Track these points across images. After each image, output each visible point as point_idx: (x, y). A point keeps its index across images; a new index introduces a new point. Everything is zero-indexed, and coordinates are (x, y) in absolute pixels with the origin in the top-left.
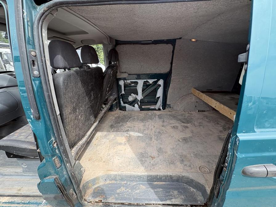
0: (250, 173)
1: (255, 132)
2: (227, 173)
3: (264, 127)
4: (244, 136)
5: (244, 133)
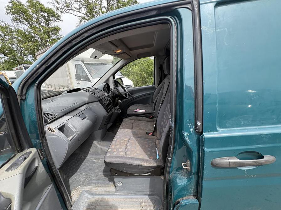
0: (216, 165)
1: (217, 131)
2: (201, 165)
3: (226, 127)
4: (210, 134)
5: (209, 132)
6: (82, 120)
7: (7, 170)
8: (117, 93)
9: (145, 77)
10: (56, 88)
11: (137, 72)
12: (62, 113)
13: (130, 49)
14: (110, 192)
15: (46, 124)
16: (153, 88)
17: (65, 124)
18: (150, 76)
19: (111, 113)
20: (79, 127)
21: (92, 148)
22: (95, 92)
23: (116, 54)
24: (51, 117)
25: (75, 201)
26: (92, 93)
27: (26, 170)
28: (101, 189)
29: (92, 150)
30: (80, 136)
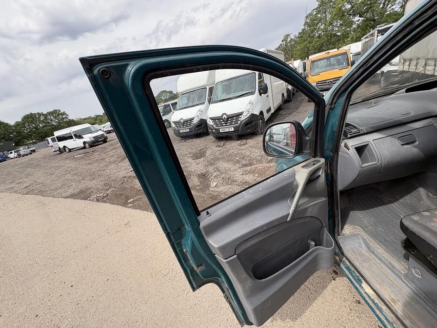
6: (402, 145)
7: (302, 167)
12: (370, 128)
14: (394, 268)
15: (345, 138)
17: (368, 144)
20: (389, 155)
24: (354, 130)
25: (344, 235)
27: (311, 173)
28: (383, 253)
30: (384, 167)
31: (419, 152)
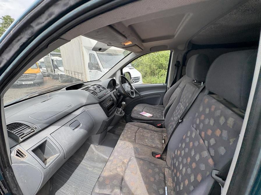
6: (73, 130)
8: (123, 92)
9: (154, 69)
10: (73, 74)
11: (147, 63)
12: (45, 123)
13: (143, 41)
15: (16, 144)
16: (165, 88)
17: (46, 141)
18: (160, 68)
19: (112, 117)
20: (67, 142)
21: (88, 152)
22: (96, 91)
23: (124, 46)
24: (27, 131)
26: (92, 93)
29: (88, 154)
30: (66, 154)
31: (84, 130)
